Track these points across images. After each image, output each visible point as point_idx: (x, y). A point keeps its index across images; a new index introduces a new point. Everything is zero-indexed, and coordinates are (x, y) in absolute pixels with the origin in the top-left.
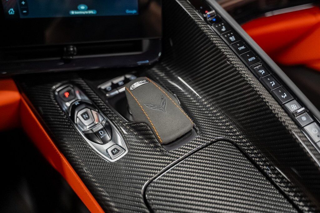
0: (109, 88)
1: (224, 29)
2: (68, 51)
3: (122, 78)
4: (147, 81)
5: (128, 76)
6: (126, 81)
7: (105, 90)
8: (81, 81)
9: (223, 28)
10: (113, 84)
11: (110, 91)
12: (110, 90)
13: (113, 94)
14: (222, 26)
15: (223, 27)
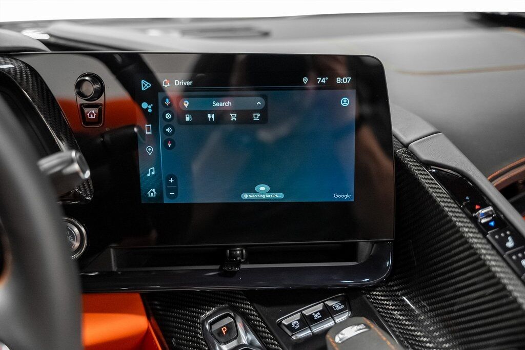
0: (296, 325)
1: (510, 244)
2: (233, 256)
3: (320, 307)
4: (367, 326)
5: (330, 303)
6: (327, 313)
7: (289, 326)
8: (248, 307)
9: (508, 241)
10: (303, 315)
11: (298, 329)
12: (296, 327)
13: (301, 335)
14: (507, 236)
15: (510, 238)
